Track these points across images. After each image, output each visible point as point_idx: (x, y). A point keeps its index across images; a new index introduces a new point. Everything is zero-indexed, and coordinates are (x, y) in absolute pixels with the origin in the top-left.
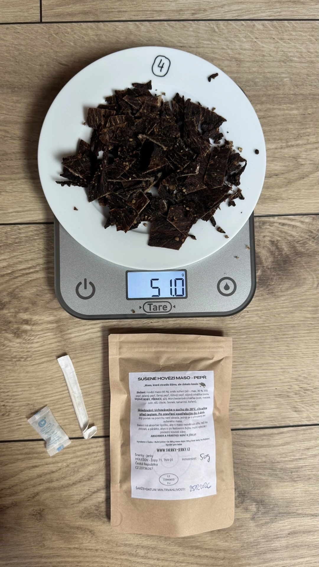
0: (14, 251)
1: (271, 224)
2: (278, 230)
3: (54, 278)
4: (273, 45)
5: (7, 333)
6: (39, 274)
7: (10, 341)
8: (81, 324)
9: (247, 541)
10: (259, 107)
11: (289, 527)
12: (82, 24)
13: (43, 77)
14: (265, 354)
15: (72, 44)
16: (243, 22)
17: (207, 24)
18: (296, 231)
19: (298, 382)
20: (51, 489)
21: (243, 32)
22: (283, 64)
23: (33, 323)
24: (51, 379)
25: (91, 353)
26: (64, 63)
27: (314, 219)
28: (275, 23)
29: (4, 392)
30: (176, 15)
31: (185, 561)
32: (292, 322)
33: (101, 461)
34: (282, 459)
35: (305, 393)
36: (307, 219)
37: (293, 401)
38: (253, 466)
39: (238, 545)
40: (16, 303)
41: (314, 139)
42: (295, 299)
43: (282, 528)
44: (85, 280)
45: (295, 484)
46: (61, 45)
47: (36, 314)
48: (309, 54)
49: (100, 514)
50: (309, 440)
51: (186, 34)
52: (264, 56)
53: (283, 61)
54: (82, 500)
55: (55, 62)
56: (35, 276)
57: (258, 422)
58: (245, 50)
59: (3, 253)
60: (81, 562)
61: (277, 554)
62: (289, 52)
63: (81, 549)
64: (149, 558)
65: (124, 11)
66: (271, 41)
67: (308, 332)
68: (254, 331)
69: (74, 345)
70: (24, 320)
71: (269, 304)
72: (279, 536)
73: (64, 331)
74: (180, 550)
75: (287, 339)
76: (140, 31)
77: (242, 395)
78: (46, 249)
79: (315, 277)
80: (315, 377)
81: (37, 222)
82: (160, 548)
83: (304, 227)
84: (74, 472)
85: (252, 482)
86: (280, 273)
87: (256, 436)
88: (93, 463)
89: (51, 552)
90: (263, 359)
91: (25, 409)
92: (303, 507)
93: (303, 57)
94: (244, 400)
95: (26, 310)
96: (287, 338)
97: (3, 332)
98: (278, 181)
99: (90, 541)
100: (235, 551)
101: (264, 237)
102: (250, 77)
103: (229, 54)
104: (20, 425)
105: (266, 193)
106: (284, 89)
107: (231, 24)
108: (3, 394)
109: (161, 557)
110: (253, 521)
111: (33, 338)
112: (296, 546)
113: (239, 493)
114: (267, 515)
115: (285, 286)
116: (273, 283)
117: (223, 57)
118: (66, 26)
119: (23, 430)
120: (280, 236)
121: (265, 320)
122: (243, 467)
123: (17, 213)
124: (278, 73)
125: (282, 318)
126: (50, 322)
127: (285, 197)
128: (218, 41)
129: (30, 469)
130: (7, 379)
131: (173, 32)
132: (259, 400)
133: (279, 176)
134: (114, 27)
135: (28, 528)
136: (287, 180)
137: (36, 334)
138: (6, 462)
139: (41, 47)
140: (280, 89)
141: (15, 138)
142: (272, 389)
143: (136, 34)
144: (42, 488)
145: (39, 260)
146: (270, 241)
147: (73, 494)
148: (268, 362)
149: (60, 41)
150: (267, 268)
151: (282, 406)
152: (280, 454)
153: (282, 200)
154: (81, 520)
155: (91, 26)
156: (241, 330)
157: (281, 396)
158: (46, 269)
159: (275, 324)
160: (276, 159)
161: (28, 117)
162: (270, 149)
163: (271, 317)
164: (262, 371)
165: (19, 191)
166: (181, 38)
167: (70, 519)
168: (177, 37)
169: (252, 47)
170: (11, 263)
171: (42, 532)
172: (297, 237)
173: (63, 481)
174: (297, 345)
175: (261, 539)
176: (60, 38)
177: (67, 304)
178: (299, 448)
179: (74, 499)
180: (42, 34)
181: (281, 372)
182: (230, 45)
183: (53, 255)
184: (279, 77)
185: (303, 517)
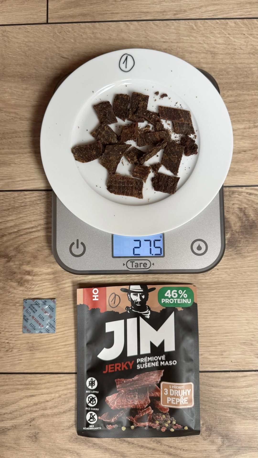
0: (20, 213)
1: (240, 193)
2: (245, 199)
3: (51, 236)
4: (243, 40)
5: (12, 282)
6: (40, 233)
7: (14, 288)
12: (81, 24)
13: (48, 68)
14: (232, 307)
15: (72, 41)
16: (218, 21)
17: (187, 23)
20: (45, 416)
21: (218, 29)
22: (252, 56)
23: (34, 274)
26: (66, 56)
28: (246, 21)
29: (8, 331)
30: (160, 15)
34: (245, 399)
37: (256, 349)
38: (219, 404)
40: (21, 256)
44: (78, 240)
46: (63, 41)
47: (37, 266)
51: (168, 31)
52: (235, 49)
53: (252, 54)
54: (71, 426)
55: (58, 56)
56: (37, 234)
57: (225, 366)
58: (219, 44)
59: (11, 215)
65: (116, 13)
66: (242, 36)
68: (223, 286)
70: (27, 271)
71: (237, 263)
73: (59, 282)
75: (252, 295)
76: (129, 29)
77: (211, 342)
78: (47, 212)
81: (40, 189)
84: (65, 402)
85: (218, 418)
86: (247, 236)
87: (223, 378)
90: (230, 311)
91: (25, 346)
94: (212, 346)
95: (29, 263)
97: (9, 281)
98: (246, 157)
101: (233, 204)
102: (223, 67)
103: (205, 48)
104: (21, 360)
105: (235, 167)
106: (253, 77)
107: (207, 23)
108: (7, 333)
110: (219, 453)
111: (33, 286)
113: (207, 428)
114: (231, 448)
115: (251, 247)
116: (241, 245)
117: (200, 51)
118: (67, 26)
119: (23, 364)
120: (247, 204)
121: (233, 277)
122: (211, 404)
123: (23, 182)
124: (248, 64)
125: (248, 276)
126: (48, 274)
127: (252, 170)
128: (196, 37)
129: (28, 398)
130: (11, 320)
131: (158, 30)
132: (226, 347)
133: (247, 152)
134: (108, 26)
135: (25, 447)
136: (254, 156)
137: (36, 283)
138: (9, 390)
139: (46, 44)
140: (249, 78)
141: (23, 119)
142: (238, 338)
143: (126, 32)
144: (38, 414)
145: (40, 221)
146: (239, 208)
147: (63, 421)
148: (235, 314)
149: (62, 38)
150: (235, 232)
151: (247, 353)
152: (244, 395)
153: (249, 173)
154: (69, 444)
155: (88, 25)
156: (212, 285)
157: (246, 344)
158: (46, 229)
159: (241, 281)
160: (245, 137)
161: (35, 101)
162: (239, 129)
163: (239, 275)
164: (229, 322)
165: (25, 163)
166: (164, 35)
167: (60, 442)
168: (161, 34)
169: (225, 42)
170: (18, 223)
171: (36, 452)
173: (56, 409)
176: (62, 36)
177: (62, 260)
179: (64, 425)
180: (48, 32)
181: (246, 323)
182: (206, 40)
183: (51, 217)
184: (248, 67)
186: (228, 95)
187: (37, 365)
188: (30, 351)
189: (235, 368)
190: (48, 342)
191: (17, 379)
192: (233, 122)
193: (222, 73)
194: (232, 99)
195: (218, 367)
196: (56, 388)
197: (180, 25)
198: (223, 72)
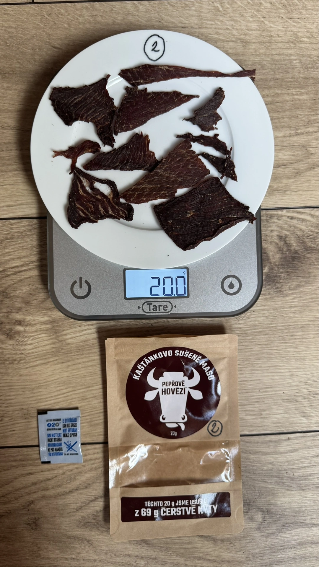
0: (5, 247)
1: (279, 217)
2: (286, 224)
3: (47, 276)
4: (282, 25)
6: (32, 272)
7: (3, 342)
8: (76, 325)
9: (252, 552)
10: (266, 92)
11: (296, 537)
12: (76, 4)
13: (35, 61)
14: (272, 356)
15: (66, 25)
17: (211, 3)
18: (306, 225)
19: (307, 386)
20: (47, 498)
21: (249, 11)
22: (292, 45)
23: (26, 323)
24: (46, 382)
25: (88, 356)
26: (58, 46)
32: (302, 322)
33: (99, 468)
34: (289, 467)
35: (314, 397)
37: (302, 406)
38: (258, 474)
39: (243, 556)
40: (9, 302)
42: (304, 298)
43: (289, 539)
44: (81, 278)
45: (303, 493)
46: (54, 26)
47: (29, 314)
49: (98, 524)
51: (188, 13)
52: (272, 36)
53: (292, 42)
54: (79, 509)
55: (47, 46)
56: (28, 274)
57: (264, 428)
58: (252, 30)
62: (299, 32)
63: (78, 560)
66: (279, 20)
68: (261, 332)
69: (69, 347)
70: (17, 321)
71: (277, 303)
72: (287, 547)
73: (59, 332)
74: (182, 561)
75: (295, 341)
76: (138, 11)
77: (247, 400)
78: (40, 245)
81: (30, 216)
82: (161, 559)
83: (315, 221)
84: (70, 480)
85: (258, 490)
86: (289, 270)
87: (262, 443)
88: (91, 470)
89: (47, 562)
90: (269, 361)
91: (18, 414)
92: (311, 517)
93: (314, 38)
94: (249, 405)
95: (19, 310)
98: (286, 172)
99: (88, 551)
100: (239, 562)
101: (272, 231)
102: (256, 60)
103: (234, 35)
104: (14, 431)
105: (274, 185)
106: (294, 72)
107: (236, 3)
110: (259, 531)
111: (26, 339)
112: (304, 557)
113: (245, 502)
114: (273, 525)
115: (294, 284)
116: (281, 281)
117: (227, 39)
118: (59, 7)
119: (16, 435)
120: (288, 231)
121: (272, 320)
122: (248, 474)
123: (8, 208)
124: (287, 55)
125: (291, 318)
127: (294, 188)
128: (223, 21)
129: (24, 476)
131: (174, 12)
132: (265, 405)
133: (287, 166)
134: (111, 7)
135: (23, 537)
136: (296, 170)
137: (29, 335)
139: (33, 30)
140: (289, 73)
141: (6, 127)
142: (279, 394)
143: (134, 14)
144: (37, 496)
145: (32, 257)
146: (278, 236)
147: (69, 502)
148: (275, 364)
149: (52, 23)
150: (274, 265)
151: (290, 411)
152: (288, 462)
153: (291, 192)
154: (78, 529)
155: (86, 6)
156: (246, 330)
157: (289, 400)
158: (39, 267)
159: (283, 324)
160: (284, 147)
161: (20, 104)
162: (278, 137)
163: (279, 317)
164: (269, 374)
165: (10, 183)
166: (182, 18)
167: (67, 529)
168: (178, 18)
169: (259, 27)
170: (3, 261)
171: (37, 542)
172: (307, 231)
173: (59, 488)
174: (307, 346)
175: (267, 550)
176: (53, 19)
177: (61, 303)
178: (308, 456)
179: (71, 507)
180: (34, 15)
181: (289, 375)
182: (235, 25)
183: (46, 251)
184: (288, 59)
185: (312, 527)
188: (25, 419)
189: (277, 430)
191: (10, 455)
193: (256, 66)
194: (268, 100)
195: (256, 429)
197: (202, 6)
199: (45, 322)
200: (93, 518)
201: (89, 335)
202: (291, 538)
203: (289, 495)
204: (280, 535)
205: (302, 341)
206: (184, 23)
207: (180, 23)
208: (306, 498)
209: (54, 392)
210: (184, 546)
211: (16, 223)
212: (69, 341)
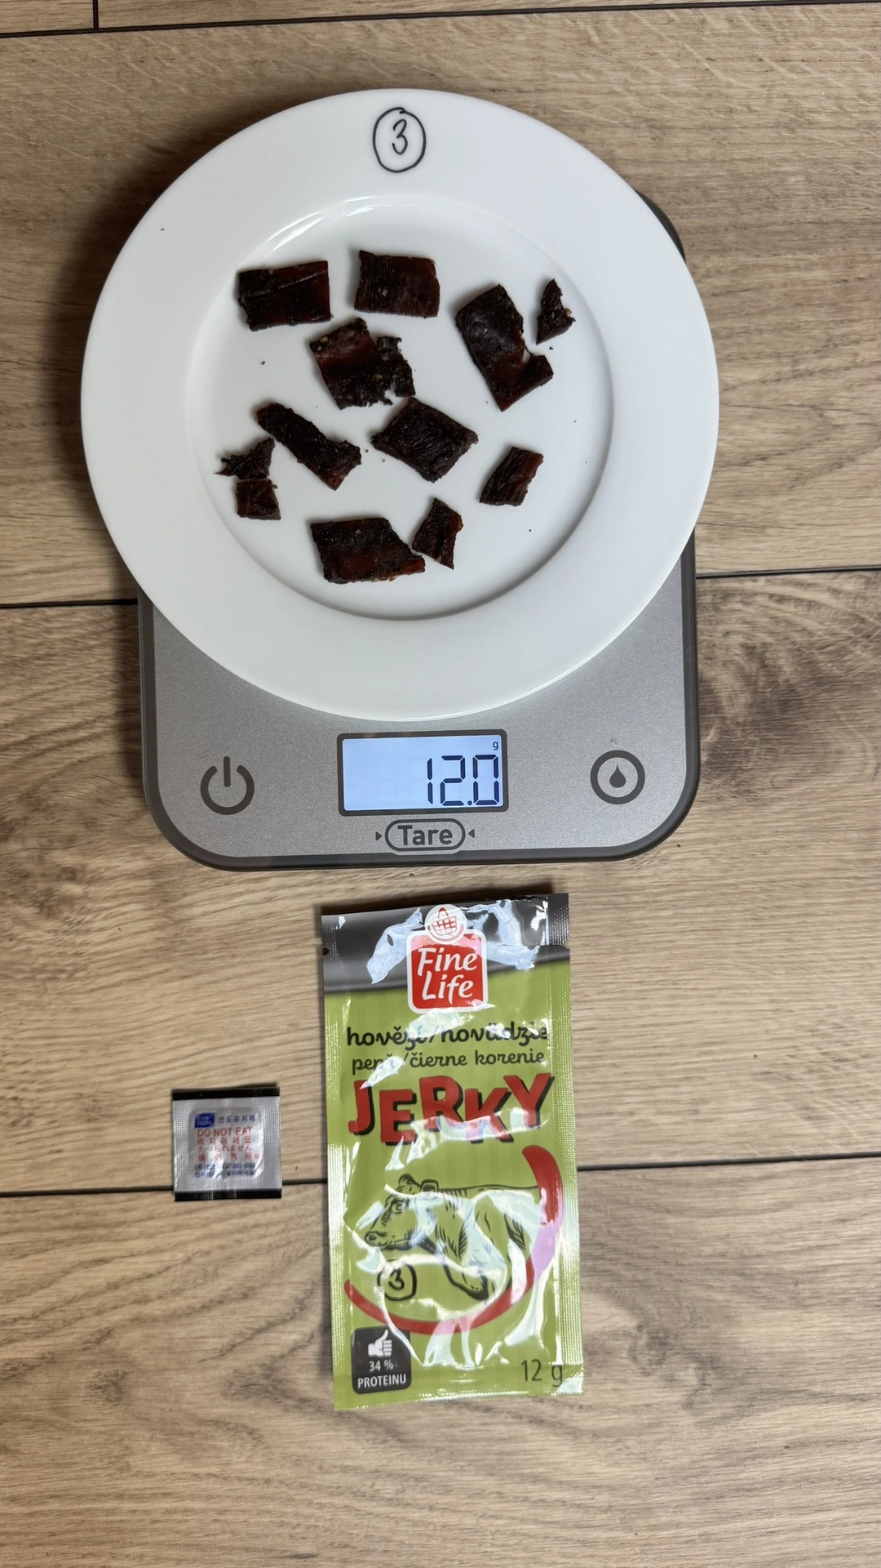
0: (32, 680)
1: (748, 598)
2: (765, 615)
3: (141, 754)
4: (757, 78)
5: (20, 904)
6: (103, 743)
7: (28, 925)
8: (218, 880)
9: (671, 1464)
10: (715, 261)
11: (787, 1428)
12: (211, 30)
13: (104, 187)
14: (725, 961)
15: (183, 90)
16: (671, 13)
17: (569, 22)
19: (818, 1040)
20: (145, 1321)
21: (672, 41)
22: (785, 133)
23: (88, 876)
24: (142, 1027)
25: (248, 959)
26: (163, 145)
27: (868, 582)
28: (766, 13)
29: (14, 1063)
31: (504, 1514)
32: (803, 872)
34: (770, 1247)
35: (836, 1068)
36: (849, 584)
37: (803, 1090)
38: (690, 1265)
39: (649, 1473)
40: (43, 822)
41: (875, 353)
42: (812, 810)
43: (767, 1432)
44: (227, 761)
45: (805, 1315)
46: (154, 93)
47: (97, 852)
48: (862, 102)
49: (275, 1388)
50: (848, 1196)
51: (507, 52)
52: (731, 111)
53: (786, 127)
54: (228, 1350)
55: (136, 145)
56: (92, 749)
57: (705, 1146)
58: (677, 94)
60: (226, 1511)
61: (754, 1500)
63: (225, 1479)
64: (407, 1505)
66: (753, 65)
67: (848, 900)
68: (696, 898)
69: (200, 936)
70: (65, 870)
71: (740, 822)
72: (761, 1452)
73: (173, 900)
74: (490, 1484)
75: (787, 921)
76: (374, 46)
77: (659, 1074)
78: (122, 673)
79: (868, 745)
80: (865, 1024)
81: (95, 598)
82: (436, 1480)
83: (841, 606)
84: (205, 1276)
85: (688, 1307)
86: (771, 735)
87: (699, 1186)
88: (257, 1253)
89: (148, 1483)
90: (718, 974)
91: (70, 1108)
92: (827, 1377)
93: (846, 112)
94: (664, 1086)
95: (70, 842)
96: (787, 917)
97: (10, 901)
98: (767, 476)
99: (250, 1457)
100: (639, 1491)
101: (727, 634)
102: (689, 175)
103: (629, 110)
104: (59, 1151)
105: (732, 511)
106: (789, 207)
107: (636, 20)
108: (11, 1069)
109: (440, 1501)
110: (690, 1412)
111: (89, 917)
112: (806, 1479)
113: (652, 1338)
114: (726, 1397)
115: (784, 772)
116: (750, 765)
117: (612, 119)
118: (165, 39)
119: (67, 1163)
120: (771, 633)
121: (726, 867)
122: (663, 1267)
123: (39, 576)
124: (772, 162)
125: (775, 861)
126: (135, 876)
127: (788, 520)
128: (600, 72)
129: (87, 1268)
130: (22, 1027)
131: (470, 47)
132: (707, 1087)
133: (770, 461)
134: (303, 37)
135: (86, 1420)
136: (794, 472)
137: (97, 906)
138: (26, 1247)
139: (96, 103)
140: (776, 209)
141: (30, 364)
142: (745, 1058)
143: (365, 56)
144: (120, 1317)
145: (102, 704)
147: (202, 1334)
148: (733, 982)
149: (149, 83)
150: (733, 723)
151: (773, 1104)
152: (765, 1235)
153: (779, 529)
154: (224, 1402)
155: (236, 35)
156: (659, 894)
157: (770, 1075)
158: (121, 730)
159: (753, 879)
160: (763, 411)
161: (67, 303)
162: (745, 383)
163: (745, 859)
164: (718, 1008)
165: (44, 512)
166: (492, 64)
167: (196, 1400)
168: (481, 63)
169: (697, 86)
170: (27, 715)
171: (122, 1432)
172: (820, 633)
173: (177, 1298)
174: (817, 935)
175: (711, 1459)
176: (148, 72)
177: (177, 826)
178: (818, 1219)
179: (206, 1347)
180: (100, 62)
181: (770, 1010)
182: (633, 81)
183: (137, 689)
184: (775, 173)
185: (827, 1402)
186: (708, 270)
187: (111, 1166)
188: (89, 1121)
189: (737, 1152)
190: (145, 1090)
191: (51, 1212)
192: (723, 361)
193: (688, 193)
194: (719, 284)
195: (683, 1151)
196: (176, 1234)
197: (547, 31)
198: (692, 189)
199: (138, 874)
200: (262, 1374)
201: (248, 907)
202: (774, 1429)
203: (769, 1320)
204: (741, 1422)
205: (804, 922)
206: (497, 80)
207: (485, 78)
208: (812, 1329)
209: (163, 1052)
210: (495, 1448)
211: (61, 616)
212: (200, 922)
